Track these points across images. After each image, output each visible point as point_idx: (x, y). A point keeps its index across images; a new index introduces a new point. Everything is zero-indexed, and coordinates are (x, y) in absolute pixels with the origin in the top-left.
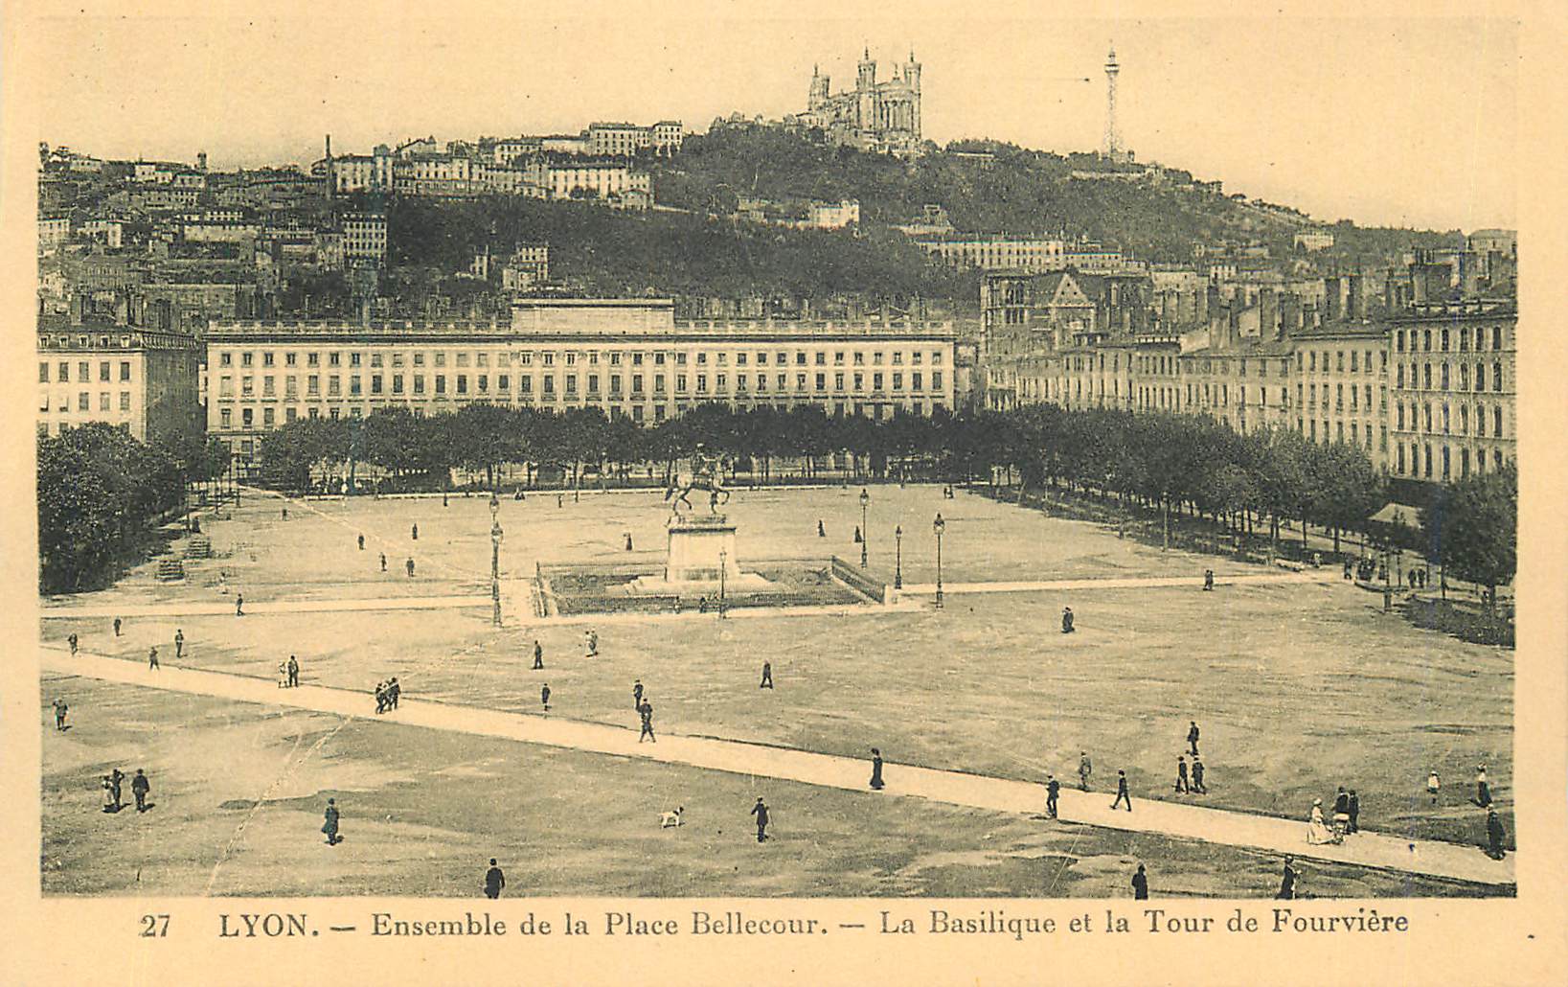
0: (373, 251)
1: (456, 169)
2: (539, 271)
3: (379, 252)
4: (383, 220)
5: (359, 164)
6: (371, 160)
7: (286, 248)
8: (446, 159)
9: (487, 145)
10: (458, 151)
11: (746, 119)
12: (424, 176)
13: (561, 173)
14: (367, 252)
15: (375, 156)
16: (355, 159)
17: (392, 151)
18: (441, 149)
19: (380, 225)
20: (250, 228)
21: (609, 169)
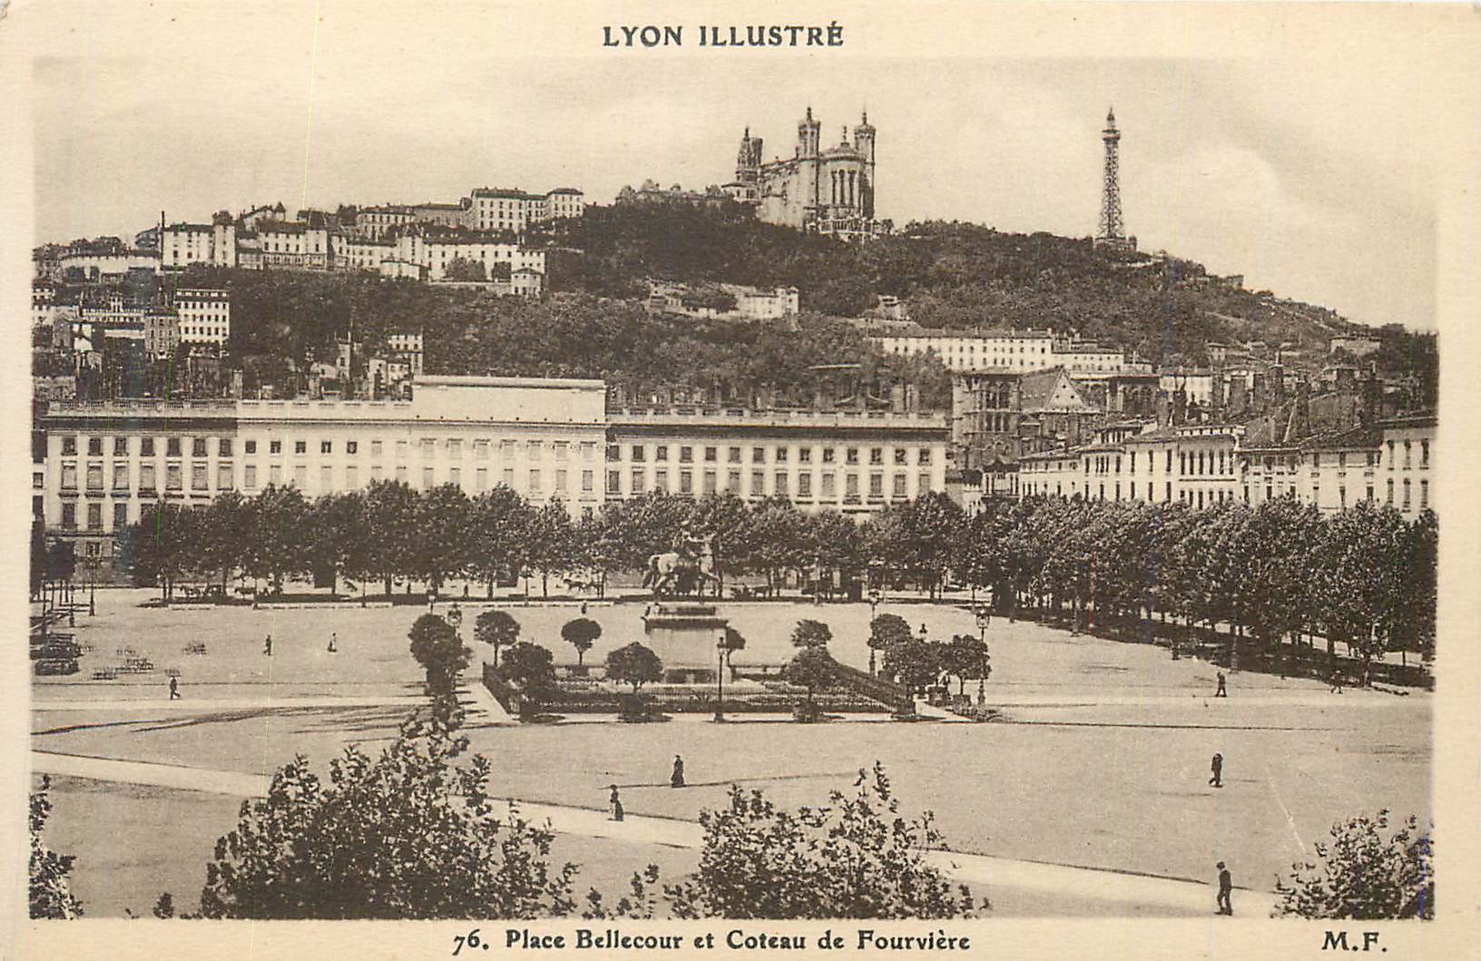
0: (213, 338)
1: (313, 241)
2: (412, 363)
3: (221, 339)
4: (226, 300)
5: (194, 234)
6: (209, 230)
7: (108, 333)
8: (297, 230)
9: (347, 215)
10: (314, 220)
11: (661, 189)
12: (272, 249)
13: (437, 249)
14: (205, 338)
15: (215, 224)
16: (189, 229)
17: (235, 219)
18: (291, 217)
19: (221, 305)
20: (64, 309)
21: (496, 244)
